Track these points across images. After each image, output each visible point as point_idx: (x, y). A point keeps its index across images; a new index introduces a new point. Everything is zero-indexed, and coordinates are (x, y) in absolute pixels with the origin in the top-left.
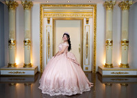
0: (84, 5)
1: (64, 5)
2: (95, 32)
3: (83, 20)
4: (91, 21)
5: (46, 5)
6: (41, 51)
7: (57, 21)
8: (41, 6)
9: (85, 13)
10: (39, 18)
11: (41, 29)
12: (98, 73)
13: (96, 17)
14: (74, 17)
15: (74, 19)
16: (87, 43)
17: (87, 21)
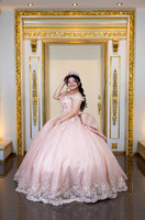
0: (108, 12)
1: (67, 12)
2: (131, 70)
3: (106, 44)
4: (123, 46)
5: (27, 12)
6: (19, 111)
7: (51, 47)
8: (17, 14)
9: (112, 29)
10: (13, 41)
11: (18, 64)
12: (137, 155)
13: (133, 37)
14: (87, 37)
15: (88, 42)
16: (115, 94)
17: (116, 47)
